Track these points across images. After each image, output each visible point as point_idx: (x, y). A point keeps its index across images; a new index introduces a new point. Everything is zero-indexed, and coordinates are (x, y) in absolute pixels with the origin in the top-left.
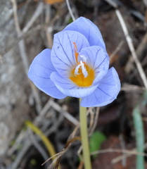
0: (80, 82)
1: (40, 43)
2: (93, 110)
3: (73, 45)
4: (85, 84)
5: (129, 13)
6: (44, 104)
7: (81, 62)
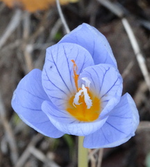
0: (81, 116)
1: (16, 67)
2: (95, 157)
3: (71, 64)
4: (87, 117)
5: (138, 25)
6: (21, 151)
7: (83, 86)
